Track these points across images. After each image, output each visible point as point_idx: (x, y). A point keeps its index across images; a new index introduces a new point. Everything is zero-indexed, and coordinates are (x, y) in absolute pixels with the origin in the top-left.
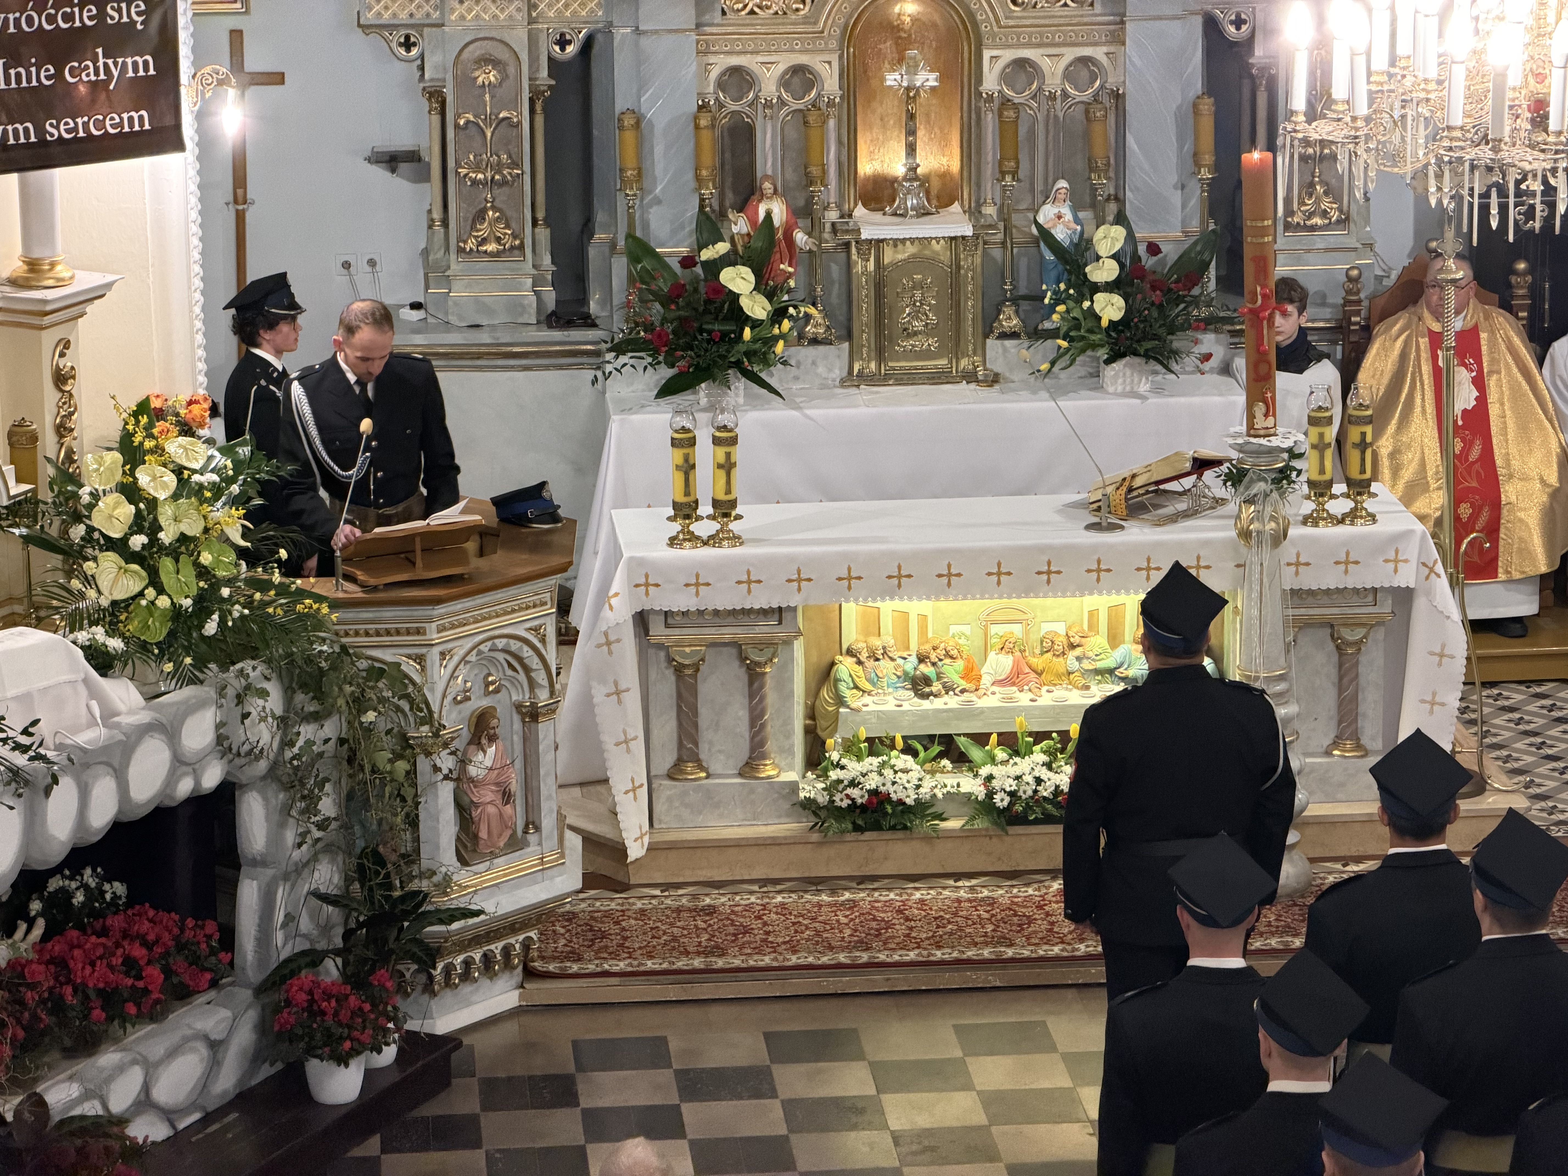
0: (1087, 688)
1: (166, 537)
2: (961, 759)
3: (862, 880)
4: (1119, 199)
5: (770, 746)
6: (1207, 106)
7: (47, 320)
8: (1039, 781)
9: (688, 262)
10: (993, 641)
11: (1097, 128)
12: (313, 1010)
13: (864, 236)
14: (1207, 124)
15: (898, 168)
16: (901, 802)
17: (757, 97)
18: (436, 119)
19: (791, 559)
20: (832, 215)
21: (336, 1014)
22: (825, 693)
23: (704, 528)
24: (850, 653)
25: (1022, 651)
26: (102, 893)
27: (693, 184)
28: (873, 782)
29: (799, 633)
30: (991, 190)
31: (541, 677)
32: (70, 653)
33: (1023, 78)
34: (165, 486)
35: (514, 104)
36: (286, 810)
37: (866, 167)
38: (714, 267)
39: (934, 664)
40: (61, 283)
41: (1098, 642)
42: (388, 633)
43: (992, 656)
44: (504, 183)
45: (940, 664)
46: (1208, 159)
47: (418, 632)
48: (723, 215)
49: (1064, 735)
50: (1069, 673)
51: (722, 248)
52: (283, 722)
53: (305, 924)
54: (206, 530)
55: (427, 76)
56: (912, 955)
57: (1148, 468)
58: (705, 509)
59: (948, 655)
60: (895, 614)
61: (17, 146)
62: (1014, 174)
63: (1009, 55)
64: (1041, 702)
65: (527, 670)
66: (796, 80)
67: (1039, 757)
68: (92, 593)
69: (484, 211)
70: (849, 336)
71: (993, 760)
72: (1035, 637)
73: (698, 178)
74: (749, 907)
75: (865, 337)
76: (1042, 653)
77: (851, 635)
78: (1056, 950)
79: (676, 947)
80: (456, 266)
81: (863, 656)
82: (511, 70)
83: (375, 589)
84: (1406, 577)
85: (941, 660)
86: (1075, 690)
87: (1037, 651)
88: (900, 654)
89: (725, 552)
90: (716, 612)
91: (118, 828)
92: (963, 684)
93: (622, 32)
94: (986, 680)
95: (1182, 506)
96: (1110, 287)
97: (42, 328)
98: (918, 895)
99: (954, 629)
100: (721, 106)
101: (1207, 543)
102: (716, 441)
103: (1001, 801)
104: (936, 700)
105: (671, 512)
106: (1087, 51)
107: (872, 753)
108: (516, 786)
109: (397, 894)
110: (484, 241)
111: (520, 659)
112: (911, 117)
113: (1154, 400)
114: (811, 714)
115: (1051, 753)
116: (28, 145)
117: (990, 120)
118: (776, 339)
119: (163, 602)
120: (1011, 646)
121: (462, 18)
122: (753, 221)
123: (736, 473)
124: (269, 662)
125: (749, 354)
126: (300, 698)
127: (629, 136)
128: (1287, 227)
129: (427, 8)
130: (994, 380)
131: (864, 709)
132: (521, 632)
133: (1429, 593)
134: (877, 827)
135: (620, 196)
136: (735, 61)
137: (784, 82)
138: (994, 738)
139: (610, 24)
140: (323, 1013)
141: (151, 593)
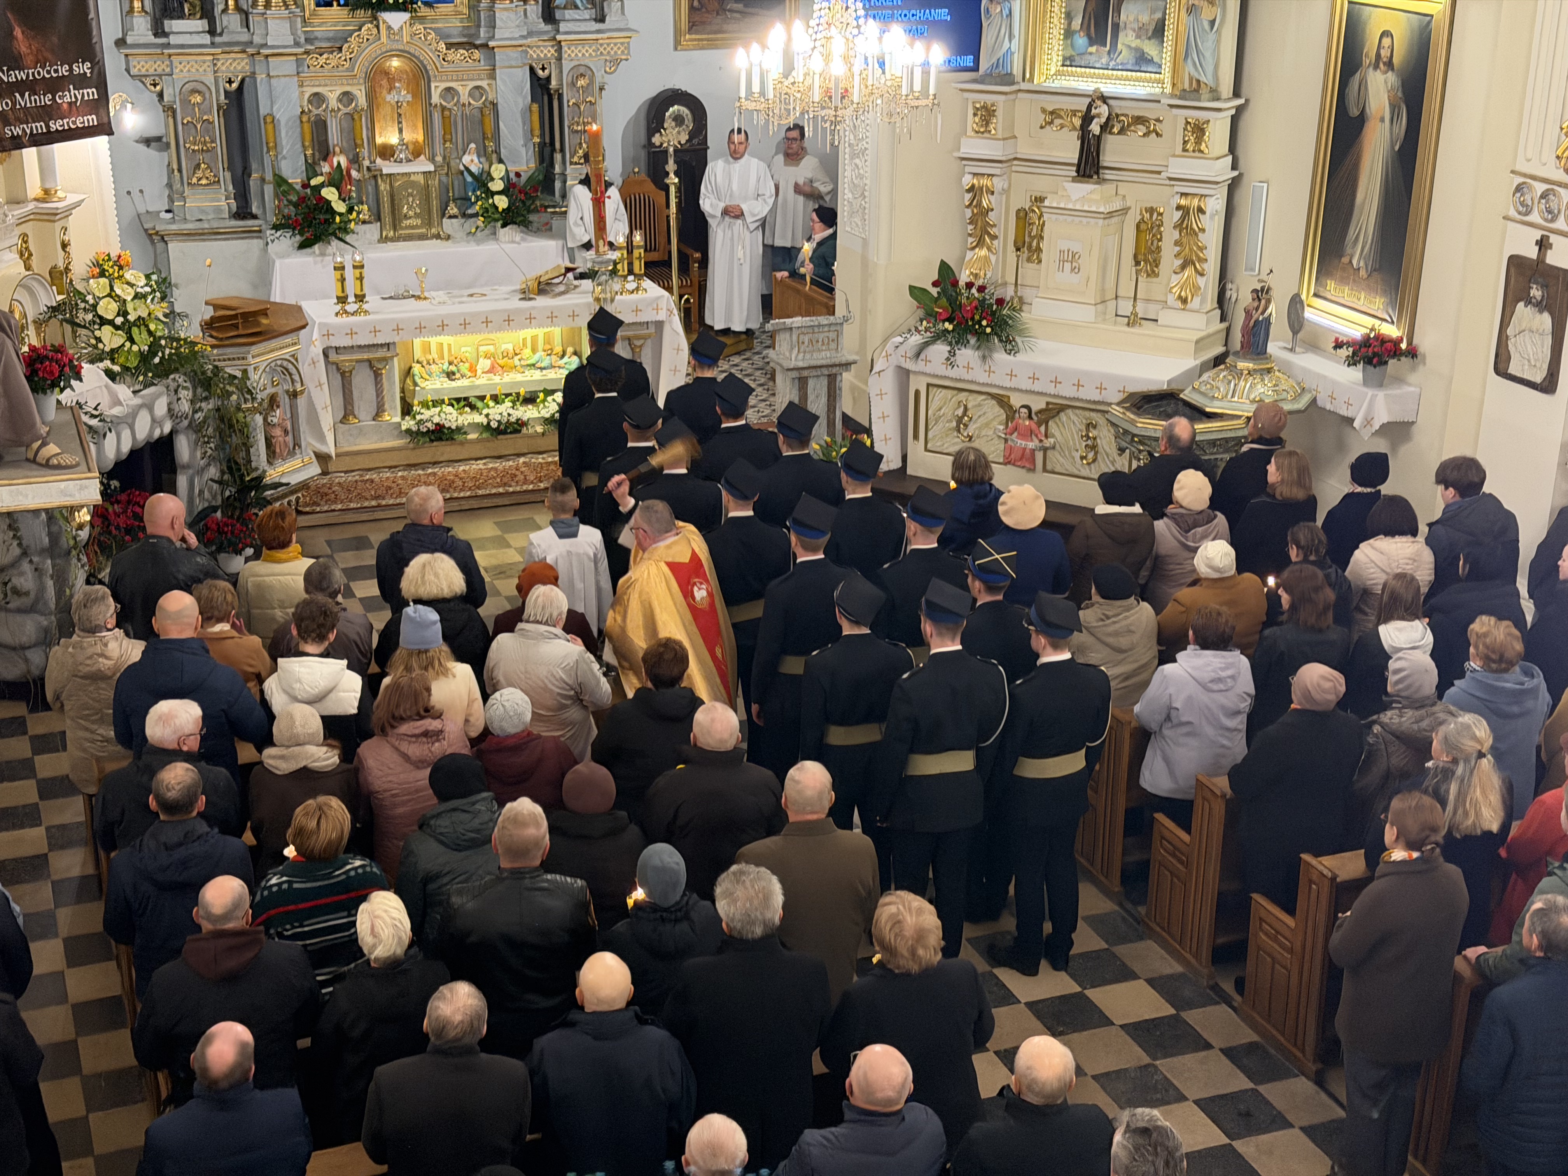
0: (524, 372)
1: (131, 318)
2: (473, 407)
3: (435, 463)
4: (498, 153)
5: (386, 406)
6: (535, 107)
7: (58, 217)
8: (509, 415)
9: (305, 186)
10: (481, 354)
11: (487, 120)
12: (220, 531)
13: (385, 172)
14: (536, 118)
15: (393, 139)
16: (449, 428)
17: (327, 107)
18: (171, 120)
19: (393, 320)
20: (366, 163)
21: (232, 533)
22: (408, 381)
23: (351, 308)
24: (418, 362)
25: (494, 358)
26: (110, 486)
27: (301, 149)
28: (436, 420)
29: (397, 355)
30: (439, 149)
31: (297, 378)
32: (98, 374)
33: (450, 96)
34: (129, 294)
35: (210, 112)
36: (196, 443)
37: (379, 140)
38: (318, 188)
39: (456, 365)
40: (61, 200)
41: (527, 352)
42: (229, 359)
43: (481, 360)
44: (208, 151)
45: (458, 365)
46: (537, 132)
47: (243, 358)
48: (315, 163)
49: (518, 394)
50: (516, 367)
51: (319, 180)
52: (192, 402)
53: (207, 494)
54: (149, 314)
55: (166, 99)
56: (468, 494)
57: (547, 272)
58: (351, 299)
59: (462, 361)
60: (437, 343)
61: (38, 134)
62: (451, 141)
63: (444, 85)
64: (505, 380)
65: (290, 374)
66: (345, 99)
67: (508, 404)
68: (100, 346)
69: (199, 165)
70: (379, 219)
71: (488, 407)
72: (499, 352)
73: (303, 146)
74: (388, 478)
75: (387, 218)
76: (504, 358)
77: (418, 354)
78: (531, 487)
79: (361, 497)
80: (187, 191)
81: (425, 363)
82: (207, 96)
83: (221, 339)
84: (662, 316)
85: (459, 363)
87: (502, 357)
88: (440, 362)
89: (361, 318)
90: (360, 347)
91: (133, 452)
92: (469, 374)
93: (261, 77)
94: (479, 372)
95: (562, 288)
96: (499, 193)
97: (54, 221)
98: (461, 468)
99: (463, 349)
100: (310, 111)
101: (577, 305)
102: (355, 267)
103: (494, 425)
104: (458, 382)
105: (336, 301)
106: (478, 83)
107: (434, 406)
108: (289, 428)
109: (248, 479)
110: (200, 179)
111: (287, 370)
112: (400, 115)
113: (524, 244)
114: (403, 391)
115: (514, 402)
116: (43, 133)
117: (437, 116)
118: (350, 221)
119: (135, 348)
120: (489, 355)
121: (182, 71)
122: (331, 166)
123: (364, 281)
124: (185, 374)
125: (340, 228)
126: (199, 390)
127: (270, 127)
128: (571, 163)
129: (163, 66)
130: (448, 238)
131: (426, 387)
132: (287, 357)
133: (670, 322)
134: (441, 439)
135: (266, 157)
136: (316, 90)
137: (340, 100)
138: (488, 397)
139: (254, 73)
140: (226, 533)
141: (128, 344)
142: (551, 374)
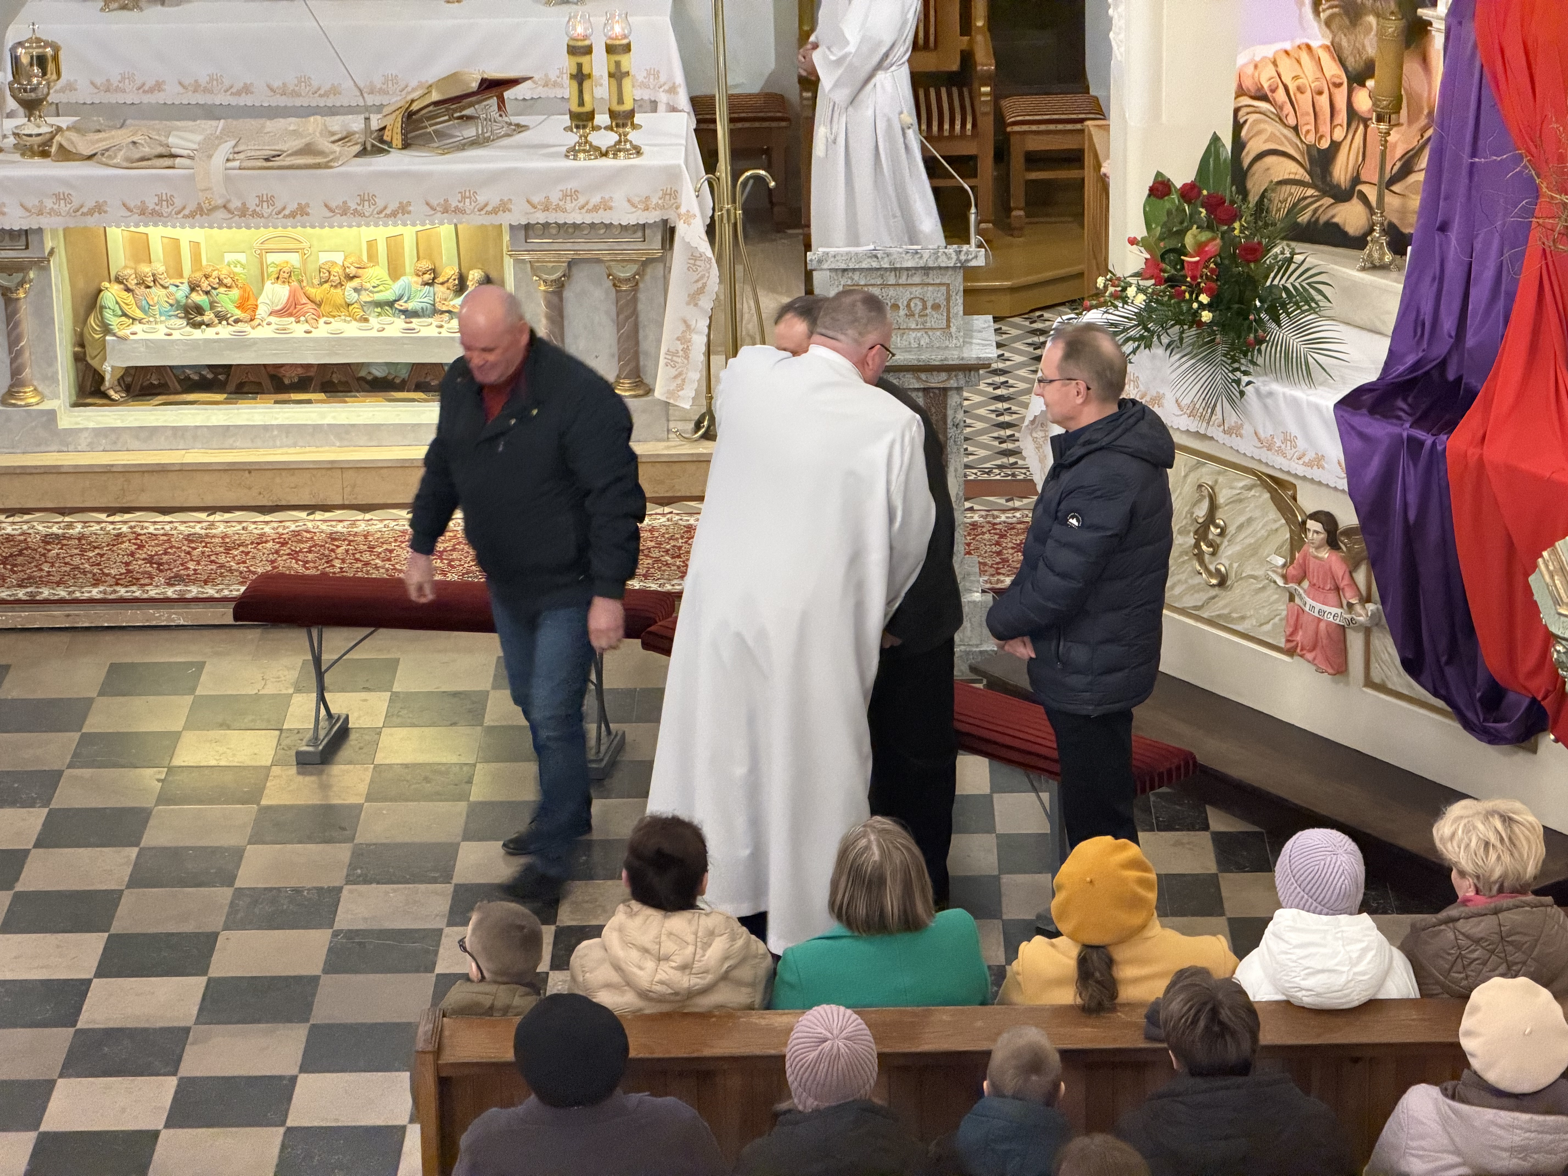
0: (366, 320)
3: (115, 512)
10: (270, 270)
22: (91, 320)
24: (117, 279)
25: (300, 282)
39: (207, 293)
41: (377, 273)
43: (268, 285)
45: (214, 292)
50: (349, 305)
59: (221, 283)
60: (165, 240)
64: (316, 334)
76: (321, 284)
81: (132, 283)
85: (215, 289)
86: (354, 322)
87: (316, 282)
88: (172, 281)
92: (238, 313)
94: (262, 311)
99: (229, 257)
104: (209, 330)
120: (286, 275)
131: (132, 337)
142: (427, 328)
